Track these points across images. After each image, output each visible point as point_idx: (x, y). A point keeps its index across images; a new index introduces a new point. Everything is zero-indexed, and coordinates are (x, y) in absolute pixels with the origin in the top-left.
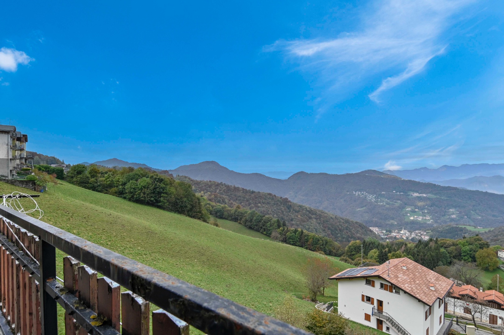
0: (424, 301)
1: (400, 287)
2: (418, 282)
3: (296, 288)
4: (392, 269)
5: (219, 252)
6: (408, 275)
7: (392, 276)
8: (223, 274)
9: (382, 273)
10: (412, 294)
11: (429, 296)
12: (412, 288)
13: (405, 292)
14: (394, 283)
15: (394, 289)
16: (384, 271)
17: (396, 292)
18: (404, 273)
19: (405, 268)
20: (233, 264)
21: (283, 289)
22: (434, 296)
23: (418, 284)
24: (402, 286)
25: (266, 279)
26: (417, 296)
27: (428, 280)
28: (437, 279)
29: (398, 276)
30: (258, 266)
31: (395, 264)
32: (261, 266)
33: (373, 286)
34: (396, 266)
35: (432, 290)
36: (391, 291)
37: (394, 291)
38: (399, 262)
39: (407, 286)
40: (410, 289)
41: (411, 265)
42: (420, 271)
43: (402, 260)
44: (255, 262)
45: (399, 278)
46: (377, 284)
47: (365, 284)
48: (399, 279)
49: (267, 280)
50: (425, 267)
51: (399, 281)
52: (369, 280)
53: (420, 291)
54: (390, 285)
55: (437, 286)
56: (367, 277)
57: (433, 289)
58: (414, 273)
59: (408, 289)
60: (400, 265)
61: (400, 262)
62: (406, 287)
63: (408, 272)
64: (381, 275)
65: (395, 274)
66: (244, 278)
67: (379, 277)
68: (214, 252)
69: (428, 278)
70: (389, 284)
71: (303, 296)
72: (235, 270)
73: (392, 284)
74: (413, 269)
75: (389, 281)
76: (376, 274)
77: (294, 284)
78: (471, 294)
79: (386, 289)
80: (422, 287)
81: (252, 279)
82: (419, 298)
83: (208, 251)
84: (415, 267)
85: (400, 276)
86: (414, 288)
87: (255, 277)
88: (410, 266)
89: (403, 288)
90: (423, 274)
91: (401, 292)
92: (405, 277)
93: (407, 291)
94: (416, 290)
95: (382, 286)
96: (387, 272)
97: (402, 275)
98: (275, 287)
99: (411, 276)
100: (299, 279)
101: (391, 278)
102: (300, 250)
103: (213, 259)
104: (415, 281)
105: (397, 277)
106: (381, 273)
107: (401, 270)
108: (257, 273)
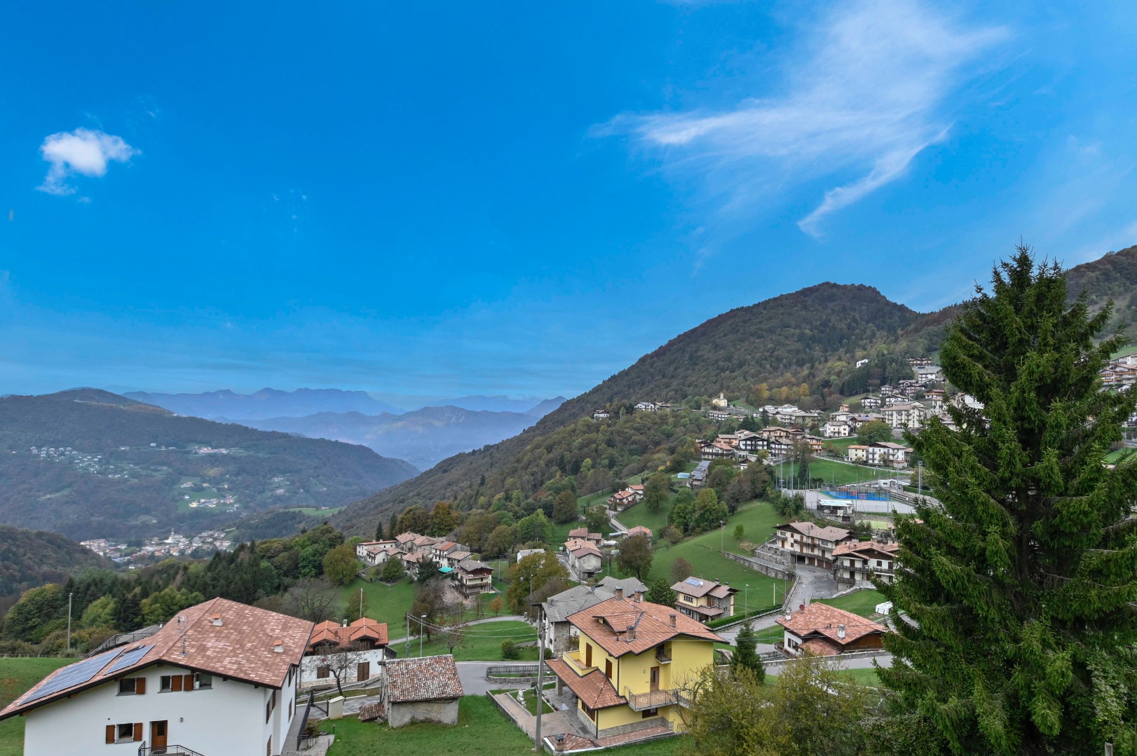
0: (267, 681)
1: (214, 670)
2: (249, 645)
4: (190, 633)
6: (227, 637)
7: (193, 651)
9: (168, 651)
10: (242, 676)
11: (274, 667)
12: (240, 664)
13: (225, 678)
14: (199, 667)
15: (197, 680)
16: (171, 644)
17: (201, 686)
18: (218, 635)
19: (218, 623)
22: (284, 662)
23: (250, 649)
24: (218, 665)
26: (253, 677)
27: (268, 636)
28: (285, 628)
29: (204, 646)
31: (195, 621)
33: (142, 691)
34: (197, 625)
35: (278, 653)
36: (190, 688)
37: (197, 684)
38: (204, 611)
39: (229, 663)
40: (235, 667)
41: (231, 612)
42: (251, 619)
43: (210, 606)
45: (208, 649)
46: (154, 683)
47: (118, 695)
48: (209, 653)
50: (258, 609)
51: (208, 657)
52: (129, 682)
53: (256, 663)
54: (188, 673)
55: (287, 640)
56: (124, 676)
57: (279, 650)
58: (239, 628)
59: (230, 669)
60: (206, 619)
61: (207, 611)
62: (228, 666)
63: (225, 629)
64: (164, 658)
65: (199, 643)
67: (160, 664)
69: (268, 631)
70: (184, 673)
73: (193, 670)
74: (235, 620)
75: (187, 664)
76: (151, 658)
79: (176, 688)
80: (259, 654)
82: (257, 679)
84: (240, 615)
85: (209, 645)
86: (244, 662)
88: (230, 615)
89: (221, 670)
90: (257, 624)
91: (215, 683)
92: (221, 645)
93: (231, 673)
94: (247, 665)
95: (166, 684)
96: (179, 644)
97: (213, 640)
99: (233, 637)
101: (190, 656)
104: (242, 646)
105: (203, 649)
106: (165, 651)
107: (211, 630)
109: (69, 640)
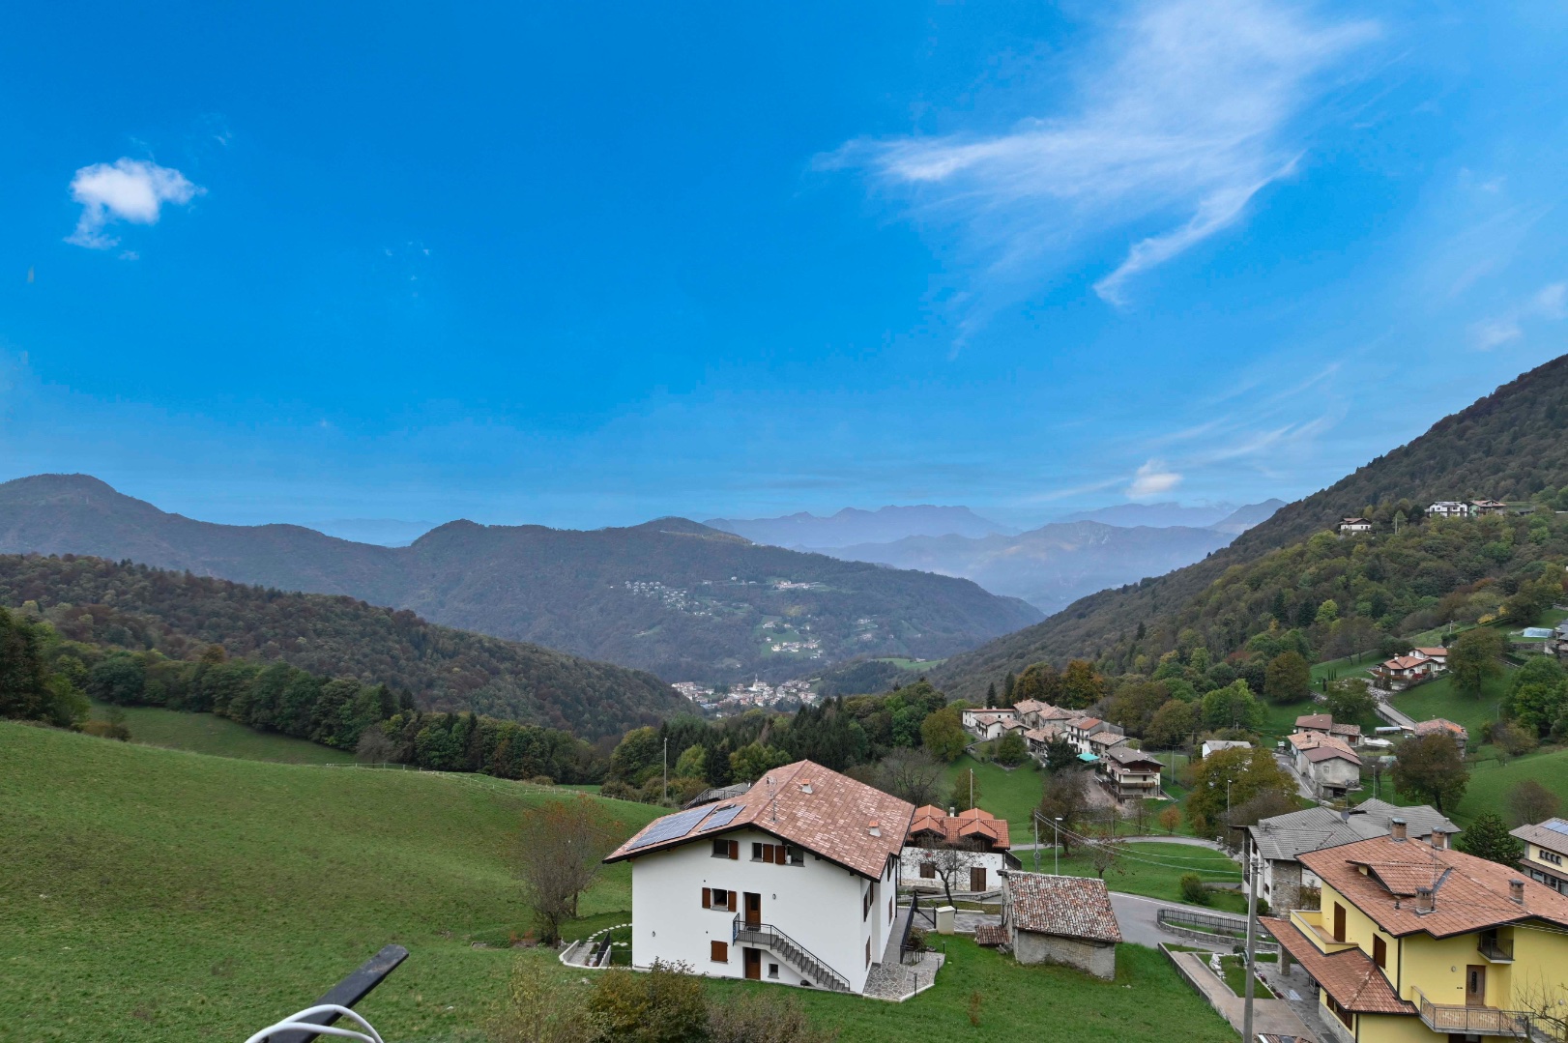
0: (863, 869)
1: (806, 845)
2: (842, 822)
3: (478, 915)
4: (780, 797)
5: (155, 844)
6: (818, 808)
7: (783, 819)
8: (183, 927)
9: (758, 814)
10: (835, 857)
11: (871, 853)
12: (832, 842)
13: (818, 856)
14: (790, 838)
15: (789, 854)
16: (761, 807)
17: (793, 861)
18: (808, 804)
19: (808, 790)
20: (224, 880)
21: (434, 927)
22: (882, 850)
23: (842, 827)
24: (809, 840)
25: (367, 909)
26: (847, 860)
27: (862, 813)
28: (881, 807)
29: (795, 815)
30: (329, 866)
31: (784, 784)
32: (342, 863)
33: (734, 856)
34: (786, 788)
35: (875, 837)
36: (781, 862)
37: (789, 858)
38: (792, 774)
39: (821, 839)
40: (828, 845)
41: (821, 779)
42: (843, 790)
43: (798, 769)
44: (315, 854)
45: (799, 819)
46: (745, 850)
47: (713, 856)
48: (799, 824)
49: (371, 909)
50: (850, 780)
51: (799, 828)
52: (722, 843)
53: (850, 845)
54: (780, 843)
55: (883, 822)
56: (718, 836)
57: (875, 833)
58: (830, 799)
59: (823, 847)
60: (795, 784)
61: (796, 775)
62: (818, 842)
63: (816, 799)
64: (755, 822)
65: (789, 811)
66: (280, 921)
67: (750, 828)
68: (129, 847)
69: (862, 807)
70: (776, 843)
71: (513, 936)
72: (236, 901)
73: (785, 841)
74: (825, 790)
75: (778, 833)
76: (742, 820)
77: (470, 902)
78: (935, 827)
79: (768, 859)
80: (853, 834)
81: (314, 921)
82: (852, 864)
83: (100, 849)
84: (830, 784)
85: (800, 814)
86: (837, 841)
87: (323, 908)
88: (820, 782)
89: (812, 846)
90: (850, 798)
91: (807, 860)
92: (812, 816)
93: (823, 852)
94: (840, 845)
95: (757, 852)
96: (769, 809)
97: (803, 810)
98: (405, 930)
99: (824, 809)
100: (485, 882)
101: (781, 824)
102: (477, 784)
103: (128, 876)
104: (834, 822)
105: (793, 818)
106: (755, 815)
107: (801, 797)
108: (329, 891)
109: (665, 788)
